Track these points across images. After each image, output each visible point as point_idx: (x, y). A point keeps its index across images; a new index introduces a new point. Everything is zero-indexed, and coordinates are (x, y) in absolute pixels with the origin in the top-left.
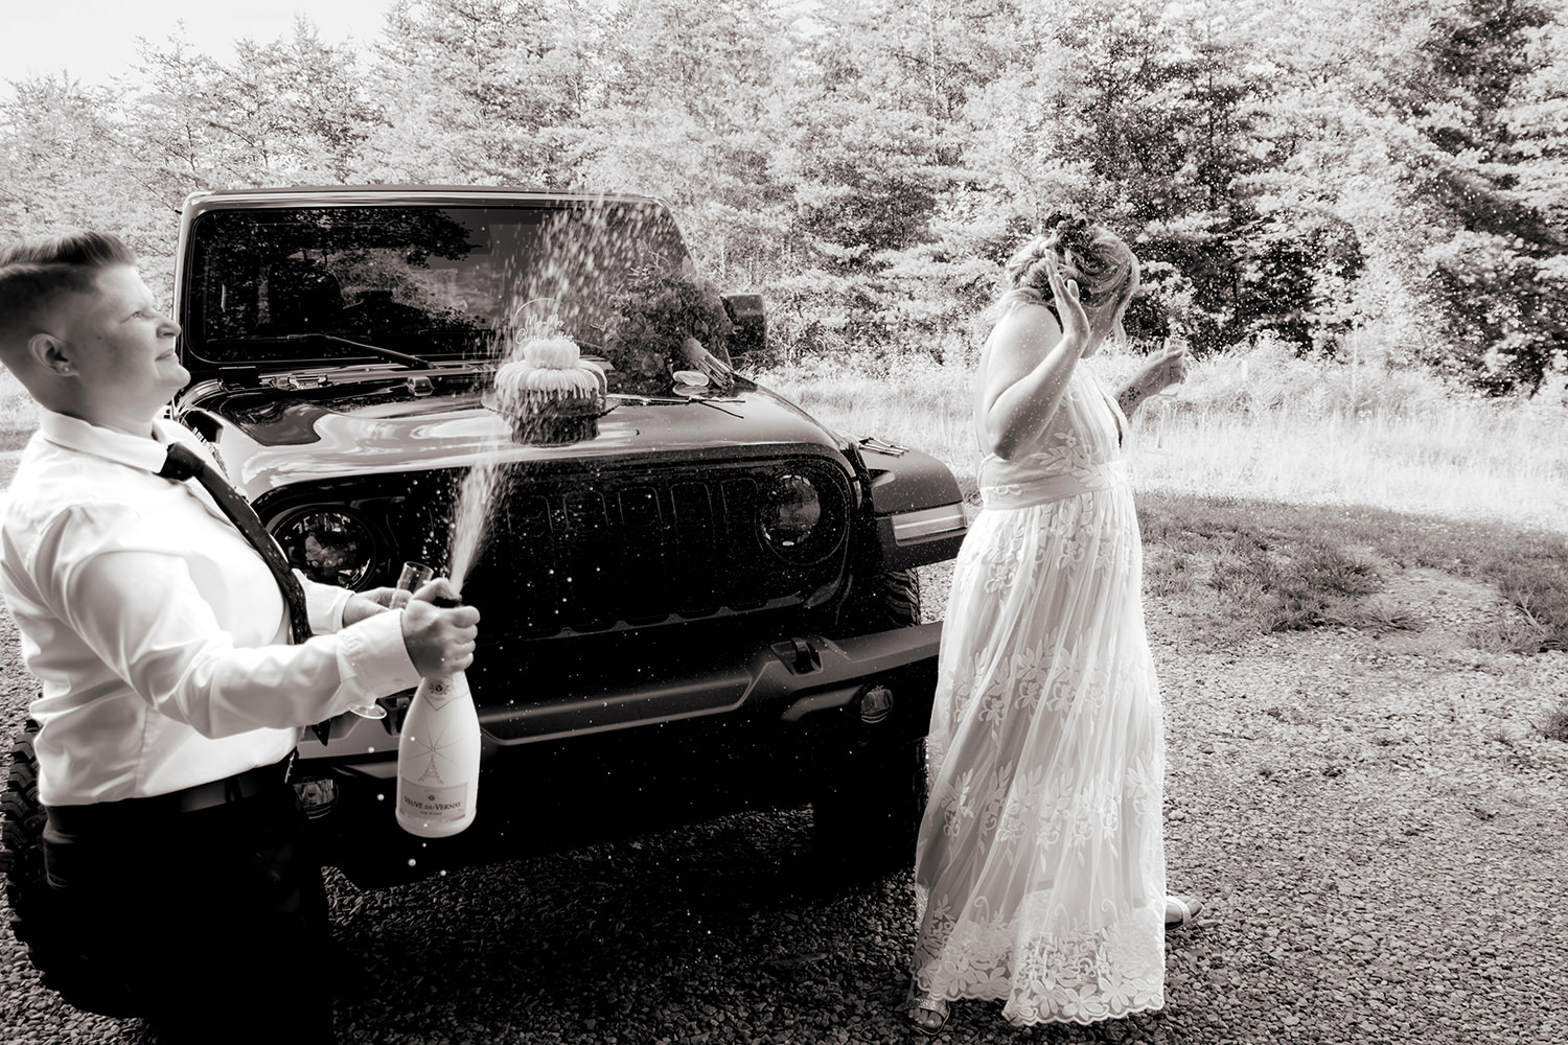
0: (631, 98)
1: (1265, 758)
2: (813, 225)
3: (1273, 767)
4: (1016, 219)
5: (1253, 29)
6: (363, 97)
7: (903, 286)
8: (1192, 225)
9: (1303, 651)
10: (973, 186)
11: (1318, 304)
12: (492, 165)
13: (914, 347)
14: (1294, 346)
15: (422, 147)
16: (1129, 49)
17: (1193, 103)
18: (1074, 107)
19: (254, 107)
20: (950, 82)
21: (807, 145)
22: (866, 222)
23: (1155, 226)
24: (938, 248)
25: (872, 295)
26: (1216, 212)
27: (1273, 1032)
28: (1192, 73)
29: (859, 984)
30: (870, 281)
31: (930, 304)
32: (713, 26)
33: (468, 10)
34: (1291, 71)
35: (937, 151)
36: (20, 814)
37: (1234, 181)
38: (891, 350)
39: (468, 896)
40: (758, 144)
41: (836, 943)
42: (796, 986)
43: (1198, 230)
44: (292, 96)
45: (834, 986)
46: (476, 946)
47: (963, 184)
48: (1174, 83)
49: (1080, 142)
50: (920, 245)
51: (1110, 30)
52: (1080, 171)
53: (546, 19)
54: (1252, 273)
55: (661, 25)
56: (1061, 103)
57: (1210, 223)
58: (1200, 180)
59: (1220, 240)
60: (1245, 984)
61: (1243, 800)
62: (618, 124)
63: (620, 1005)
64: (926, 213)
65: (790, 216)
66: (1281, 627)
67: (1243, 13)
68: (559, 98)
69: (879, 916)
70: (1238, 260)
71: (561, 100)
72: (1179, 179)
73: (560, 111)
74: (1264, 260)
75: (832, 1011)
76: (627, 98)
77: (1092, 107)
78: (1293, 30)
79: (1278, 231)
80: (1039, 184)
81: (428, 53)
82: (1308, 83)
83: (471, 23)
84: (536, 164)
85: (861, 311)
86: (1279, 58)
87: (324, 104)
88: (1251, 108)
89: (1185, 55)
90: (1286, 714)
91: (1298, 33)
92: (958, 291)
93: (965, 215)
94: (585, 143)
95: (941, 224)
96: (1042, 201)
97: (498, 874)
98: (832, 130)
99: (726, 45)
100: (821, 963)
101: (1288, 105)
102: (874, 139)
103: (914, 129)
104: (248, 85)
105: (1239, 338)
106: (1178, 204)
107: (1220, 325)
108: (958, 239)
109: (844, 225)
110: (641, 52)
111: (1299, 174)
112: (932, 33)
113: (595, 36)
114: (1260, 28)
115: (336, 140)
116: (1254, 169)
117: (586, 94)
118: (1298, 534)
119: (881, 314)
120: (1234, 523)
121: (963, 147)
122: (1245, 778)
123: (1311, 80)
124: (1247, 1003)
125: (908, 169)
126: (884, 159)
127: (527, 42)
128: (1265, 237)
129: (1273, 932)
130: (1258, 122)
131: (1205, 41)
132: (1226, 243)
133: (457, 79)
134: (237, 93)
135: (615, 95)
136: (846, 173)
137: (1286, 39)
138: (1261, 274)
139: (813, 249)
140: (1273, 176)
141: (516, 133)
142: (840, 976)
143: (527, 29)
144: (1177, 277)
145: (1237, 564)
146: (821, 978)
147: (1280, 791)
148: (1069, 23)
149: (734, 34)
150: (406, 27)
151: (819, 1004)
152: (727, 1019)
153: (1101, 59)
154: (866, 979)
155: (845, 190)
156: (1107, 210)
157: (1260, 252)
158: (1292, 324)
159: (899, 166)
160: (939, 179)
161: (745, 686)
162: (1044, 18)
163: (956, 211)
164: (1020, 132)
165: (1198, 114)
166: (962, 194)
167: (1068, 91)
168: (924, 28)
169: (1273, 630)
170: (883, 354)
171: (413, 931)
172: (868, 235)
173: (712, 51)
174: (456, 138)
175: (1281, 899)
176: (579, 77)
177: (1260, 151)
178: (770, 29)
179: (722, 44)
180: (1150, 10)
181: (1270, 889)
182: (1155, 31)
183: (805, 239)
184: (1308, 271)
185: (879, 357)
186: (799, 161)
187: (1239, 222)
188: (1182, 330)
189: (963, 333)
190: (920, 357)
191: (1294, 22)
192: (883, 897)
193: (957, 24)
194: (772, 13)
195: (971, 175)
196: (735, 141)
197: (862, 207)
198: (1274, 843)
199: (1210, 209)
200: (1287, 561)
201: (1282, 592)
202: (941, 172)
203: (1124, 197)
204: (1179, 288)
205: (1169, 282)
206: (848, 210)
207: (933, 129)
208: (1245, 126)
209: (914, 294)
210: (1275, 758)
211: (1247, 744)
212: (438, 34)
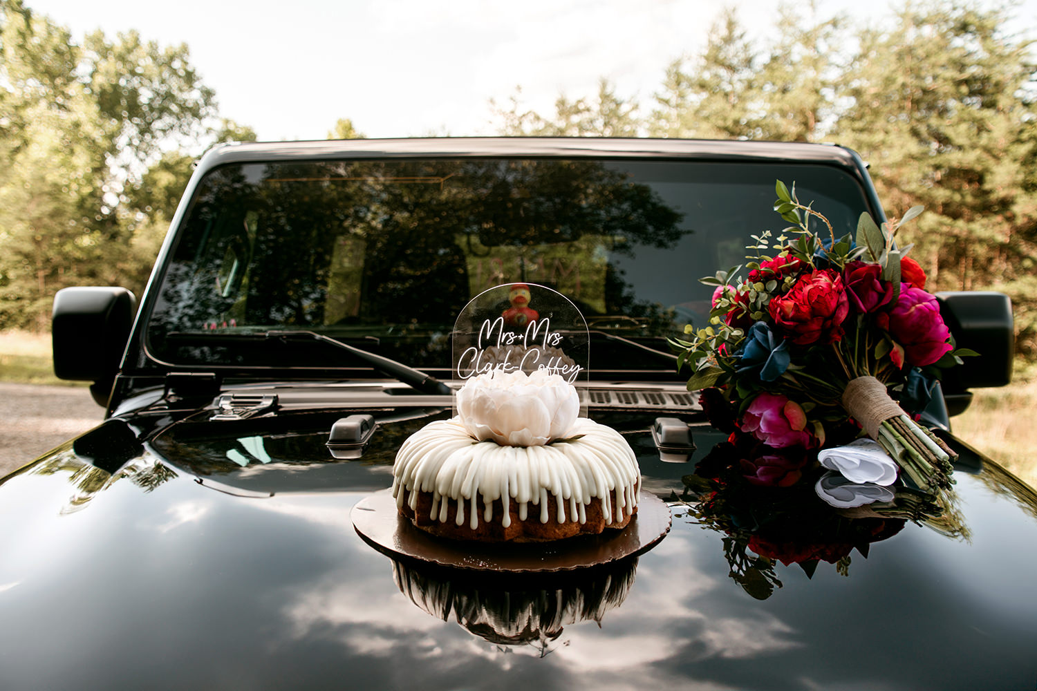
0: (859, 126)
2: (1031, 235)
32: (943, 59)
33: (727, 63)
55: (894, 61)
65: (1007, 227)
68: (796, 129)
71: (798, 132)
83: (729, 71)
99: (955, 75)
110: (873, 87)
113: (833, 75)
117: (820, 126)
127: (774, 84)
133: (712, 117)
139: (1029, 257)
149: (962, 64)
150: (680, 79)
173: (940, 81)
178: (1001, 57)
179: (952, 73)
186: (1022, 175)
194: (1003, 42)
212: (702, 82)
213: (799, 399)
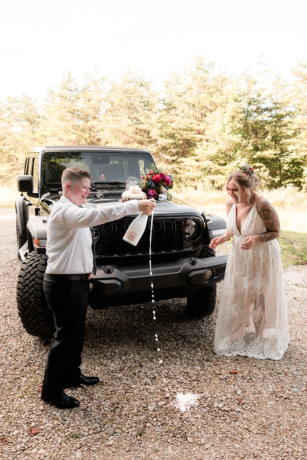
0: (113, 114)
1: (295, 295)
2: (162, 150)
3: (297, 297)
4: (219, 150)
5: (289, 98)
6: (39, 112)
7: (187, 168)
8: (269, 153)
9: (303, 270)
10: (207, 140)
11: (304, 177)
12: (74, 131)
13: (189, 185)
14: (298, 188)
15: (56, 126)
16: (253, 103)
17: (271, 119)
18: (237, 119)
19: (10, 114)
20: (202, 111)
21: (161, 128)
22: (177, 150)
23: (259, 153)
24: (197, 158)
25: (178, 170)
26: (276, 149)
27: (300, 354)
28: (271, 110)
29: (201, 339)
30: (177, 166)
31: (194, 173)
32: (137, 94)
33: (69, 89)
34: (300, 110)
35: (198, 131)
36: (22, 289)
37: (282, 141)
38: (182, 186)
39: (105, 316)
40: (148, 127)
41: (194, 330)
42: (186, 339)
43: (271, 154)
44: (21, 111)
45: (195, 339)
46: (110, 327)
47: (204, 140)
48: (266, 113)
49: (238, 129)
50: (192, 157)
51: (248, 98)
52: (238, 137)
53: (90, 91)
54: (286, 167)
55: (122, 94)
56: (233, 117)
57: (274, 153)
58: (272, 141)
59: (277, 158)
60: (293, 344)
61: (290, 304)
62: (109, 121)
63: (146, 340)
64: (194, 148)
65: (156, 147)
66: (297, 264)
67: (286, 93)
68: (93, 113)
69: (203, 325)
70: (282, 164)
71: (94, 114)
72: (266, 140)
73: (94, 117)
74: (290, 163)
75: (196, 344)
76: (112, 114)
77: (242, 119)
78: (301, 98)
79: (294, 156)
80: (226, 141)
81: (58, 100)
82: (305, 114)
83: (70, 92)
84: (86, 131)
85: (175, 174)
86: (297, 106)
87: (29, 113)
88: (288, 121)
89: (269, 105)
90: (299, 285)
91: (302, 99)
92: (202, 170)
93: (205, 149)
94: (101, 126)
95: (199, 151)
96: (227, 145)
97: (111, 312)
98: (168, 124)
99: (140, 100)
100: (191, 334)
101: (298, 120)
102: (180, 126)
103: (191, 124)
104: (9, 108)
105: (282, 185)
106: (265, 147)
107: (276, 181)
108: (203, 155)
109: (170, 150)
110: (116, 101)
111: (301, 139)
112: (197, 98)
113: (104, 96)
114: (291, 98)
115: (32, 123)
116: (288, 138)
117: (100, 112)
118: (301, 240)
119: (180, 175)
120: (284, 237)
121: (205, 130)
122: (290, 299)
123: (305, 113)
124: (293, 348)
125: (189, 135)
126: (183, 132)
127: (85, 98)
128: (290, 157)
129: (299, 333)
130: (289, 125)
131: (275, 101)
132: (279, 158)
133: (66, 108)
134: (6, 110)
135: (109, 113)
136: (172, 136)
137: (298, 101)
138: (288, 168)
139: (162, 157)
140: (293, 140)
141: (81, 123)
142: (196, 337)
143: (85, 94)
144: (264, 168)
145: (285, 247)
146: (192, 337)
147: (299, 303)
148: (237, 95)
149: (142, 97)
150: (52, 93)
151: (192, 343)
152: (171, 344)
153: (245, 106)
154: (202, 338)
155: (172, 141)
156: (245, 148)
157: (288, 161)
158: (296, 182)
159: (187, 134)
160: (198, 138)
161: (180, 268)
162: (230, 94)
163: (203, 147)
164: (222, 126)
165: (272, 122)
166: (204, 143)
167: (236, 114)
168: (195, 96)
169: (296, 264)
170: (180, 187)
171: (94, 323)
172: (177, 153)
173: (136, 101)
174: (64, 124)
175: (301, 327)
176: (99, 108)
177: (290, 133)
178: (152, 96)
180: (259, 92)
181: (298, 324)
182: (261, 98)
183: (160, 154)
184: (302, 167)
185: (179, 188)
186: (159, 132)
187: (283, 152)
188: (265, 183)
189: (203, 182)
190: (191, 188)
191: (301, 96)
192: (204, 321)
193: (205, 95)
194: (153, 91)
195: (207, 138)
196: (141, 126)
197: (176, 145)
198: (298, 314)
199: (275, 149)
200: (298, 247)
201: (298, 255)
202: (199, 137)
203: (250, 145)
204: (265, 171)
205: (262, 169)
206: (172, 146)
207: (197, 124)
208: (286, 125)
209: (190, 170)
210: (298, 295)
211: (290, 292)
212: (61, 95)
213: (155, 190)
